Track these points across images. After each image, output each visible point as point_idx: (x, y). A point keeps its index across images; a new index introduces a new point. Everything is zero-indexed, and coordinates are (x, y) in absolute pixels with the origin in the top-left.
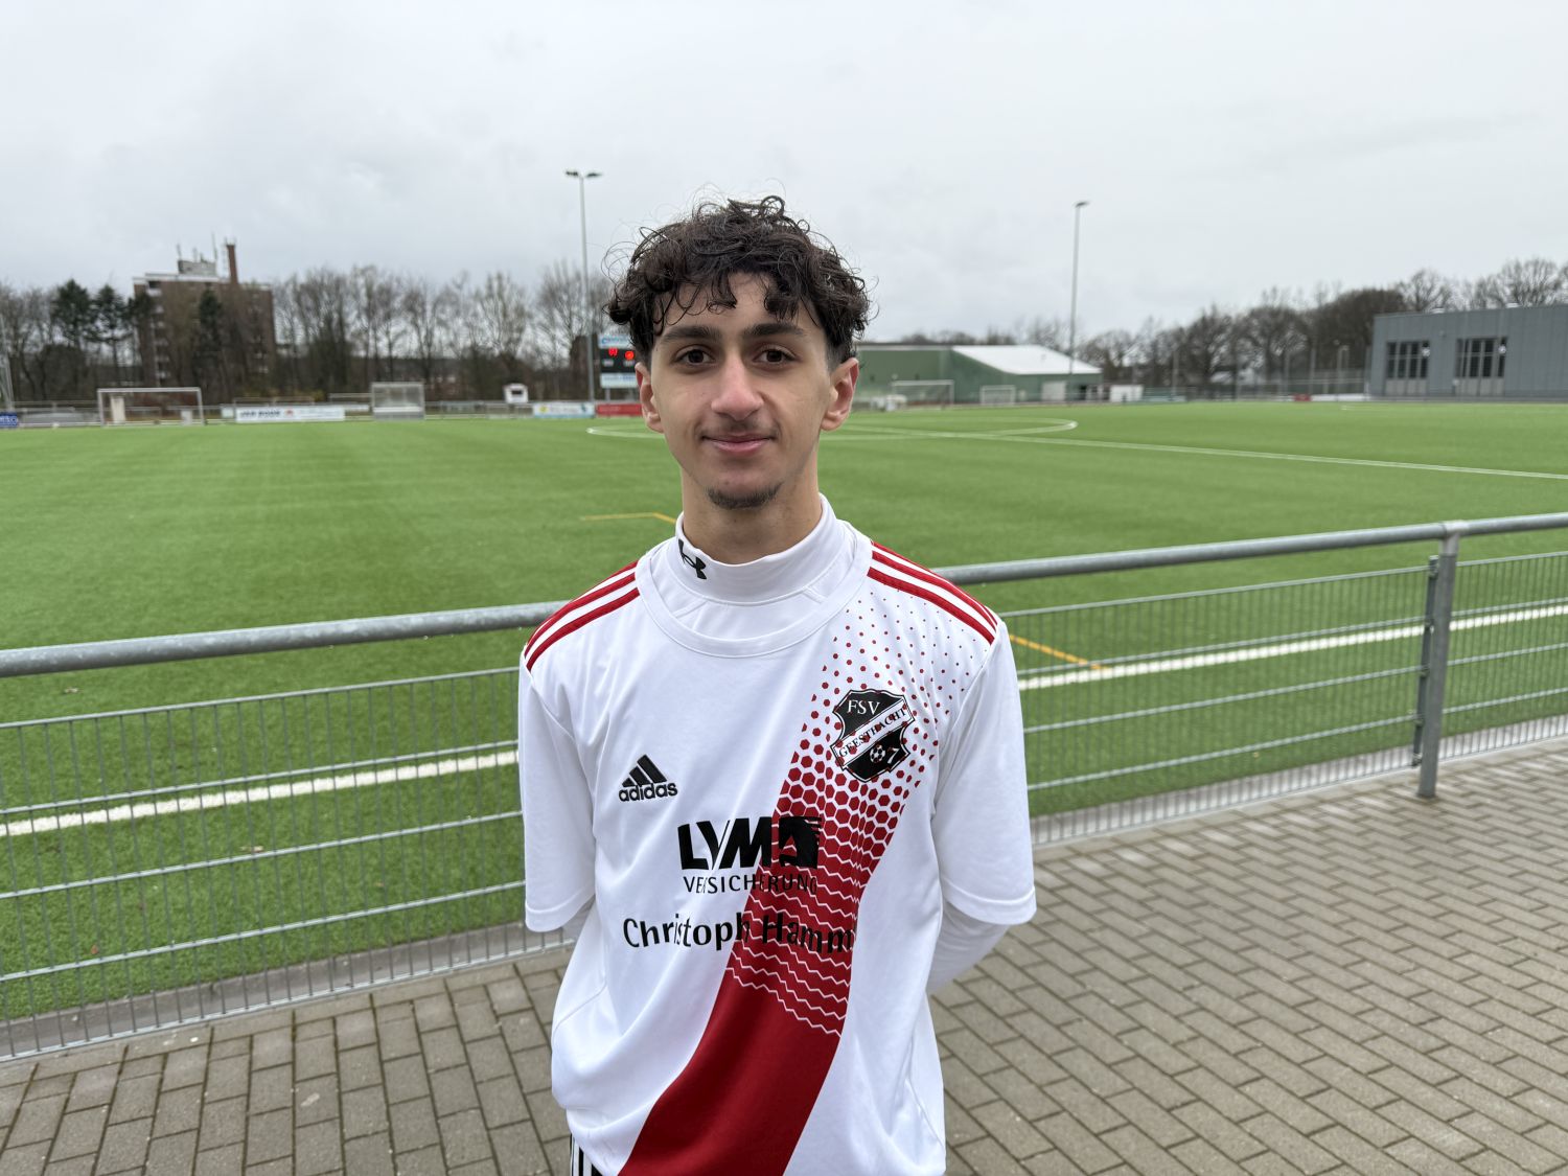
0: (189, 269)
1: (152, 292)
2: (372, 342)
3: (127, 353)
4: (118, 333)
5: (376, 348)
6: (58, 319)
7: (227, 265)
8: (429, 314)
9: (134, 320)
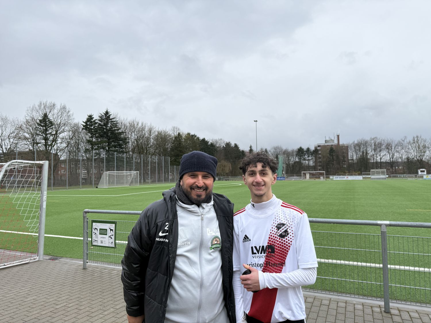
0: (328, 142)
1: (318, 148)
2: (375, 158)
3: (312, 163)
4: (310, 158)
5: (376, 160)
6: (297, 156)
7: (337, 140)
8: (393, 149)
9: (314, 155)
